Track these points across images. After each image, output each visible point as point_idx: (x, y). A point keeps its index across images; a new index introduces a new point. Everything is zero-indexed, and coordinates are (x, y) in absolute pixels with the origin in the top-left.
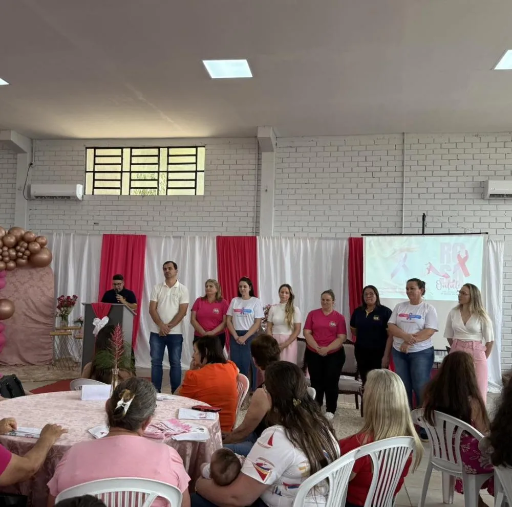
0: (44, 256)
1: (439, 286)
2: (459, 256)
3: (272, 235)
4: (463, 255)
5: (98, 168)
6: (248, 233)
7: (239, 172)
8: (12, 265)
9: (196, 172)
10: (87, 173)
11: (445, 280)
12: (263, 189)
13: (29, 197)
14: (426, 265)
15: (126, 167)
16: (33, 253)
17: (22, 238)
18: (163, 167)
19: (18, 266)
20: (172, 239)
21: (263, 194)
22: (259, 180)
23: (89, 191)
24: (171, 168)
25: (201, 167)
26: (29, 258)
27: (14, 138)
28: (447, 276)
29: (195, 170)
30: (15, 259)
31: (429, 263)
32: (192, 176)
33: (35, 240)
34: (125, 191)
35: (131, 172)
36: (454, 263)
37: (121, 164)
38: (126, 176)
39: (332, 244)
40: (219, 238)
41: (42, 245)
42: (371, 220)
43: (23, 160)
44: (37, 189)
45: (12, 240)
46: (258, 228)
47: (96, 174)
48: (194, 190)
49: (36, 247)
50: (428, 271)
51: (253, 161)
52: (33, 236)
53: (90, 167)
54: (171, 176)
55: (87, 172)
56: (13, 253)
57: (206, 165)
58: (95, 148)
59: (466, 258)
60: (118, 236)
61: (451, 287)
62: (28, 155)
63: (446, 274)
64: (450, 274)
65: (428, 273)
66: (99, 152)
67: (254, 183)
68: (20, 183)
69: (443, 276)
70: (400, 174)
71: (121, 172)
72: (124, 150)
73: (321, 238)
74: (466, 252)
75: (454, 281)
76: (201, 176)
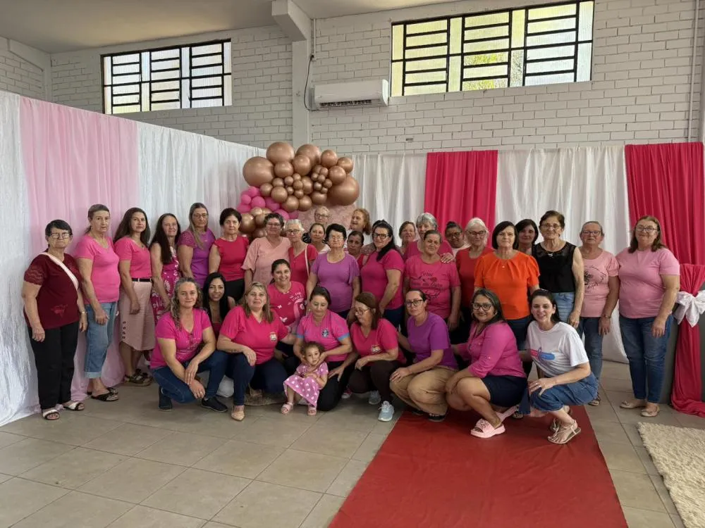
0: (349, 189)
5: (410, 54)
7: (658, 37)
8: (306, 202)
9: (576, 43)
10: (393, 63)
13: (312, 106)
15: (455, 47)
16: (337, 183)
17: (318, 162)
18: (518, 41)
19: (315, 203)
20: (543, 154)
23: (397, 91)
24: (532, 41)
25: (585, 34)
26: (328, 194)
27: (292, 11)
29: (574, 40)
30: (310, 194)
32: (569, 50)
33: (338, 163)
34: (454, 86)
35: (463, 55)
37: (448, 44)
38: (455, 62)
40: (629, 149)
41: (348, 171)
43: (301, 49)
45: (305, 163)
47: (407, 63)
48: (573, 74)
49: (340, 173)
52: (334, 157)
53: (398, 55)
54: (532, 54)
55: (392, 61)
56: (308, 184)
57: (595, 30)
58: (405, 23)
62: (308, 43)
66: (411, 29)
68: (298, 86)
71: (448, 56)
72: (452, 20)
76: (585, 50)
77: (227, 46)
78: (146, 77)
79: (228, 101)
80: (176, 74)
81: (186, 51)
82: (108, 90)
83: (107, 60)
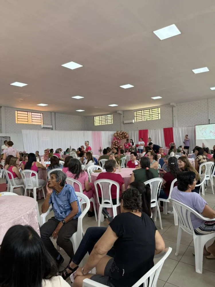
0: (127, 136)
3: (177, 126)
5: (137, 116)
6: (171, 127)
7: (168, 113)
8: (121, 138)
12: (174, 116)
13: (124, 124)
16: (126, 135)
17: (123, 133)
18: (151, 113)
19: (123, 138)
20: (153, 130)
21: (174, 117)
22: (173, 114)
23: (135, 121)
24: (153, 113)
25: (159, 112)
26: (125, 137)
27: (120, 112)
30: (122, 137)
32: (158, 115)
33: (125, 133)
34: (143, 120)
37: (142, 114)
38: (143, 117)
39: (191, 128)
40: (164, 129)
41: (127, 134)
43: (122, 116)
44: (125, 122)
45: (121, 133)
46: (173, 125)
48: (158, 118)
49: (126, 134)
50: (210, 132)
51: (171, 110)
52: (125, 132)
53: (135, 116)
54: (153, 115)
56: (122, 136)
57: (161, 112)
60: (142, 130)
62: (123, 115)
66: (137, 112)
67: (172, 115)
68: (122, 121)
70: (207, 109)
72: (142, 111)
73: (188, 126)
76: (159, 114)
77: (112, 115)
78: (100, 120)
79: (112, 123)
80: (105, 119)
81: (106, 116)
82: (95, 122)
83: (95, 117)
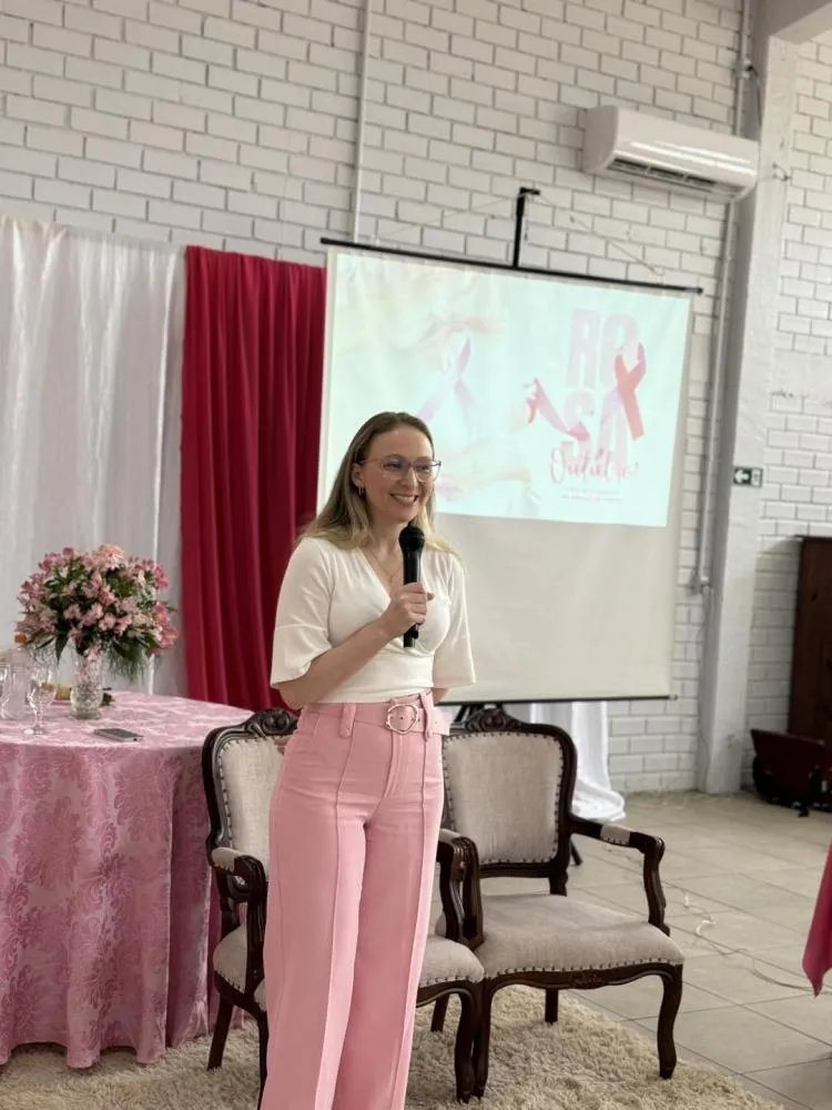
1: (558, 468)
2: (619, 362)
4: (630, 364)
11: (576, 448)
14: (527, 386)
28: (581, 434)
31: (536, 381)
36: (604, 388)
42: (248, 187)
50: (528, 410)
59: (639, 371)
61: (592, 472)
63: (580, 425)
64: (592, 424)
65: (531, 420)
69: (572, 433)
74: (641, 351)
75: (601, 452)
